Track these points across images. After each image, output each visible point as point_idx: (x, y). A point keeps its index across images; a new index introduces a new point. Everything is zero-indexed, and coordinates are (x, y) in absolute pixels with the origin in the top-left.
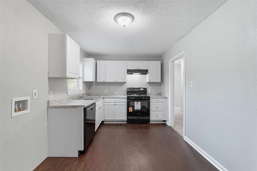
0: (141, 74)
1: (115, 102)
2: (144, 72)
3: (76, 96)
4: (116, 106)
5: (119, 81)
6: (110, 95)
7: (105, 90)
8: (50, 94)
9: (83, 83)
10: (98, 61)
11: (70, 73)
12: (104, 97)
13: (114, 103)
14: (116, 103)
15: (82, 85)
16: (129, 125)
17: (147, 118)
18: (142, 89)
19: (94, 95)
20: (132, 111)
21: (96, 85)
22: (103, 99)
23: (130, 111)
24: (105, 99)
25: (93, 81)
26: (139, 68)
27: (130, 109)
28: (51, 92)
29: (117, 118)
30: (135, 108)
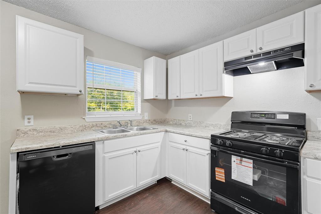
0: (278, 68)
1: (184, 143)
4: (188, 152)
7: (189, 115)
8: (26, 119)
9: (142, 102)
11: (30, 83)
12: (171, 129)
13: (184, 147)
14: (187, 148)
18: (287, 117)
19: (172, 123)
20: (224, 181)
21: (175, 106)
22: (167, 133)
23: (218, 177)
24: (169, 133)
25: (155, 97)
26: (261, 49)
27: (220, 172)
28: (32, 117)
29: (190, 184)
30: (234, 177)
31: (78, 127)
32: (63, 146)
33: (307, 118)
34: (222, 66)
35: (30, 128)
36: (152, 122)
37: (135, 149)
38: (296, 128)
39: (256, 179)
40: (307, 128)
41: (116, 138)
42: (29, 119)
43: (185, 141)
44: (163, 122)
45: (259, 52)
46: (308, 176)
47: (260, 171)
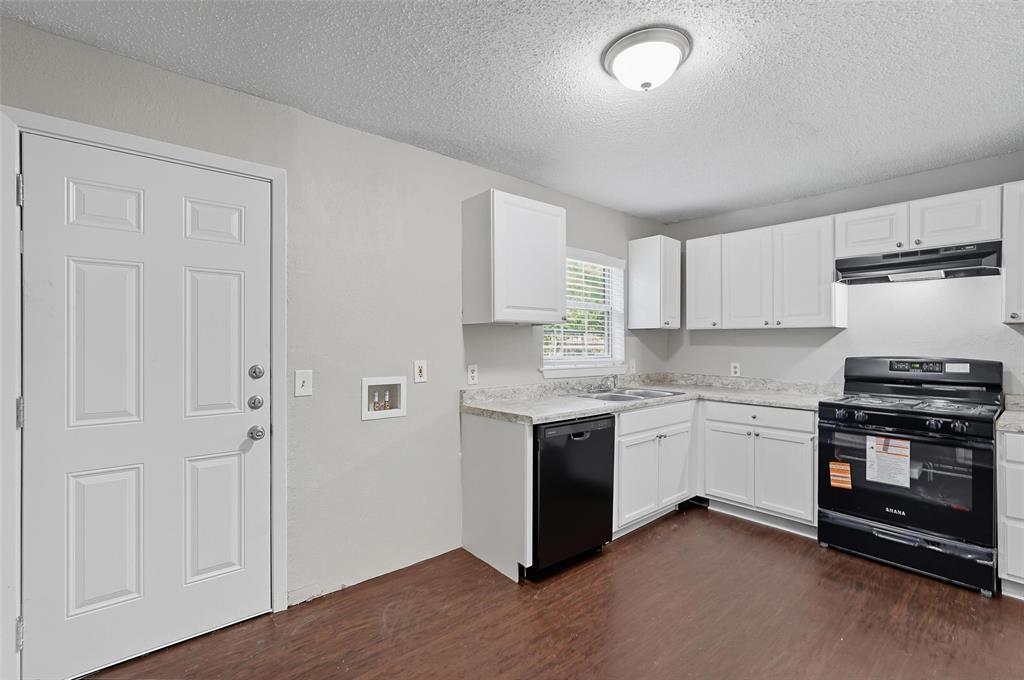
0: (948, 275)
1: (751, 421)
2: (979, 259)
3: (580, 383)
4: (758, 439)
5: (789, 323)
6: (752, 390)
7: (733, 365)
8: (470, 372)
9: (626, 335)
10: (689, 243)
11: (509, 307)
12: (706, 394)
13: (751, 429)
14: (758, 430)
15: (623, 343)
16: (832, 553)
17: (970, 552)
18: (965, 368)
19: (683, 383)
20: (849, 486)
21: (692, 344)
22: (701, 403)
23: (836, 481)
24: (708, 402)
25: (663, 326)
26: (918, 242)
27: (839, 471)
28: (475, 367)
29: (764, 502)
30: (872, 475)
33: (1004, 370)
34: (832, 267)
35: (476, 388)
36: (643, 381)
37: (656, 433)
38: (984, 389)
39: (916, 476)
40: (1005, 388)
42: (473, 372)
43: (754, 418)
44: (663, 380)
45: (914, 247)
46: (1008, 461)
47: (921, 464)
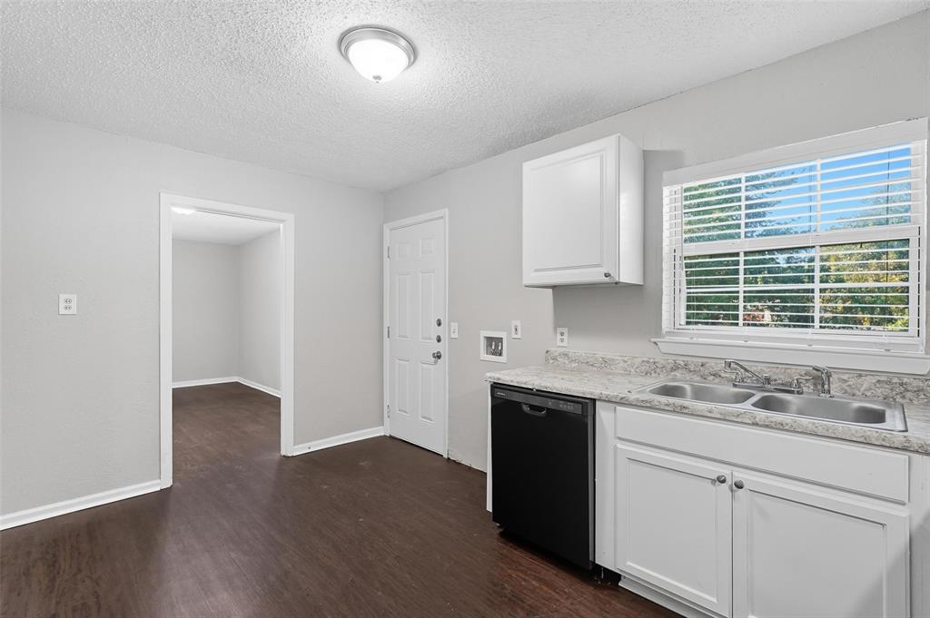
31: (638, 361)
32: (537, 390)
41: (647, 407)
